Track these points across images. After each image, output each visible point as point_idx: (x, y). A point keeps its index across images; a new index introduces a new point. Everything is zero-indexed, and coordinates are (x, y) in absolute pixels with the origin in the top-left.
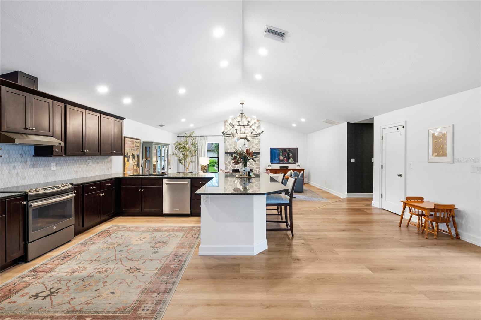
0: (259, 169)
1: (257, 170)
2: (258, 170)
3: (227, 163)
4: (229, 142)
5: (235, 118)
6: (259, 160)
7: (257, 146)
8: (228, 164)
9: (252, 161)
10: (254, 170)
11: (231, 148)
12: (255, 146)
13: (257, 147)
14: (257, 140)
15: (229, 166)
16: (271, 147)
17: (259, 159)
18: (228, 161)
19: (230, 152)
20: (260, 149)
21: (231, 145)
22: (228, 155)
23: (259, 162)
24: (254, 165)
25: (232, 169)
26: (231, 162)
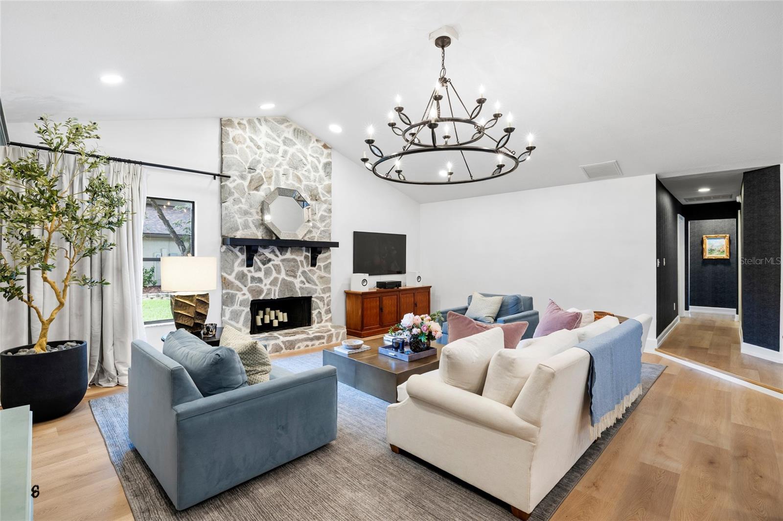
0: (328, 295)
1: (325, 296)
2: (328, 297)
3: (231, 278)
4: (241, 202)
5: (259, 120)
6: (327, 267)
7: (324, 224)
8: (237, 283)
9: (310, 271)
10: (316, 298)
11: (246, 226)
12: (318, 224)
13: (325, 226)
14: (325, 206)
15: (240, 290)
16: (355, 231)
17: (330, 263)
18: (234, 274)
19: (243, 237)
20: (330, 234)
21: (246, 213)
22: (236, 250)
23: (329, 272)
24: (317, 283)
25: (251, 299)
26: (247, 275)
